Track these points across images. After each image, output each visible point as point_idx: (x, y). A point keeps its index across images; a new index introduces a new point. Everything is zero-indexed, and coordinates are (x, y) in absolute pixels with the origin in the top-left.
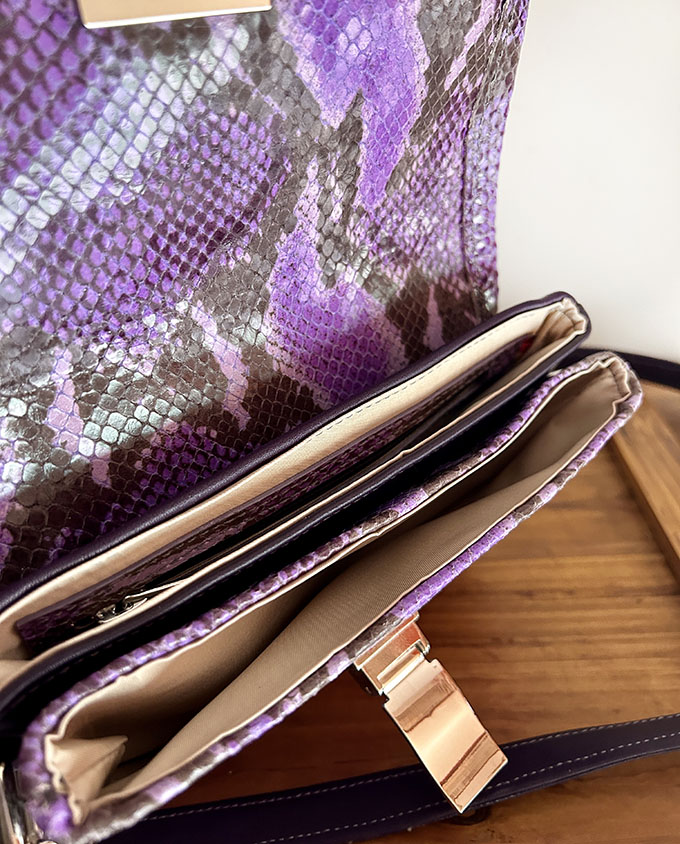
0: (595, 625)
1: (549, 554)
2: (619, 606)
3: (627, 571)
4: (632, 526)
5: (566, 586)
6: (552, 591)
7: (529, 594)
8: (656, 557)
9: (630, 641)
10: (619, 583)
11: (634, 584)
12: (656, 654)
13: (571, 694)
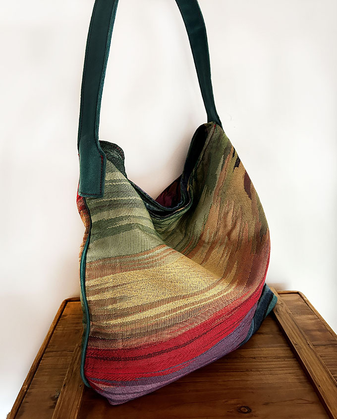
0: (273, 366)
1: (259, 347)
2: (279, 361)
3: (281, 352)
4: (281, 339)
5: (265, 356)
6: (261, 357)
7: (254, 358)
8: (288, 348)
9: (283, 370)
10: (279, 355)
11: (283, 355)
12: (290, 373)
13: (269, 383)
